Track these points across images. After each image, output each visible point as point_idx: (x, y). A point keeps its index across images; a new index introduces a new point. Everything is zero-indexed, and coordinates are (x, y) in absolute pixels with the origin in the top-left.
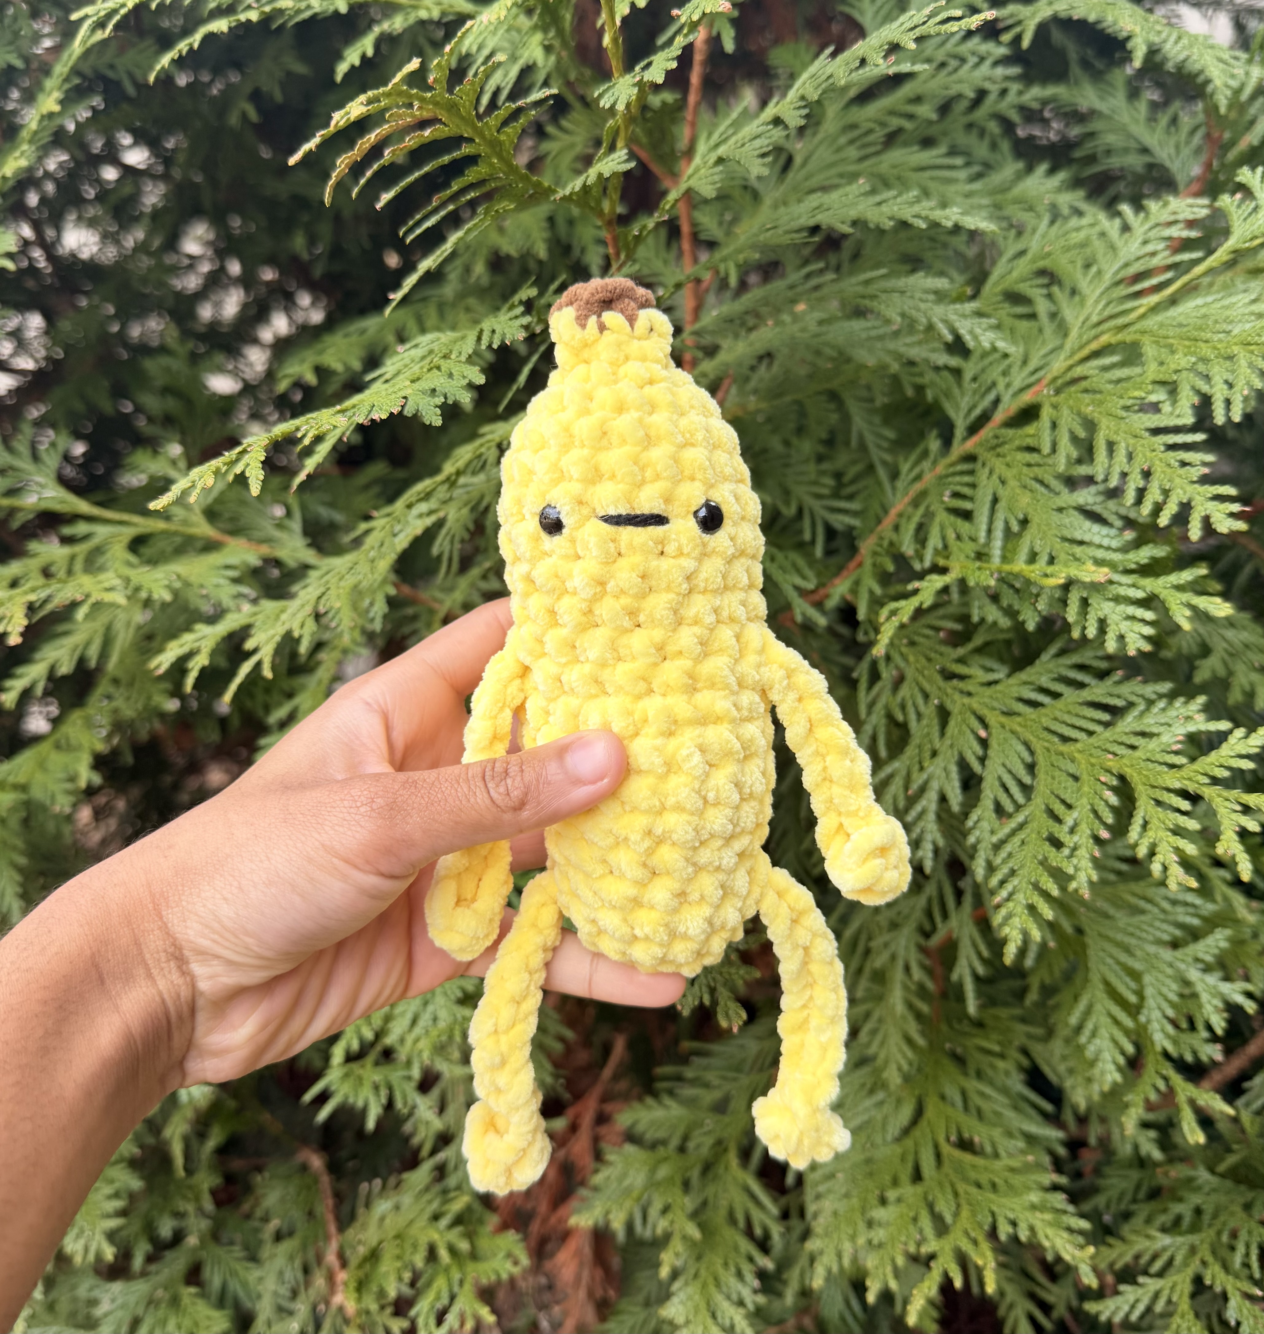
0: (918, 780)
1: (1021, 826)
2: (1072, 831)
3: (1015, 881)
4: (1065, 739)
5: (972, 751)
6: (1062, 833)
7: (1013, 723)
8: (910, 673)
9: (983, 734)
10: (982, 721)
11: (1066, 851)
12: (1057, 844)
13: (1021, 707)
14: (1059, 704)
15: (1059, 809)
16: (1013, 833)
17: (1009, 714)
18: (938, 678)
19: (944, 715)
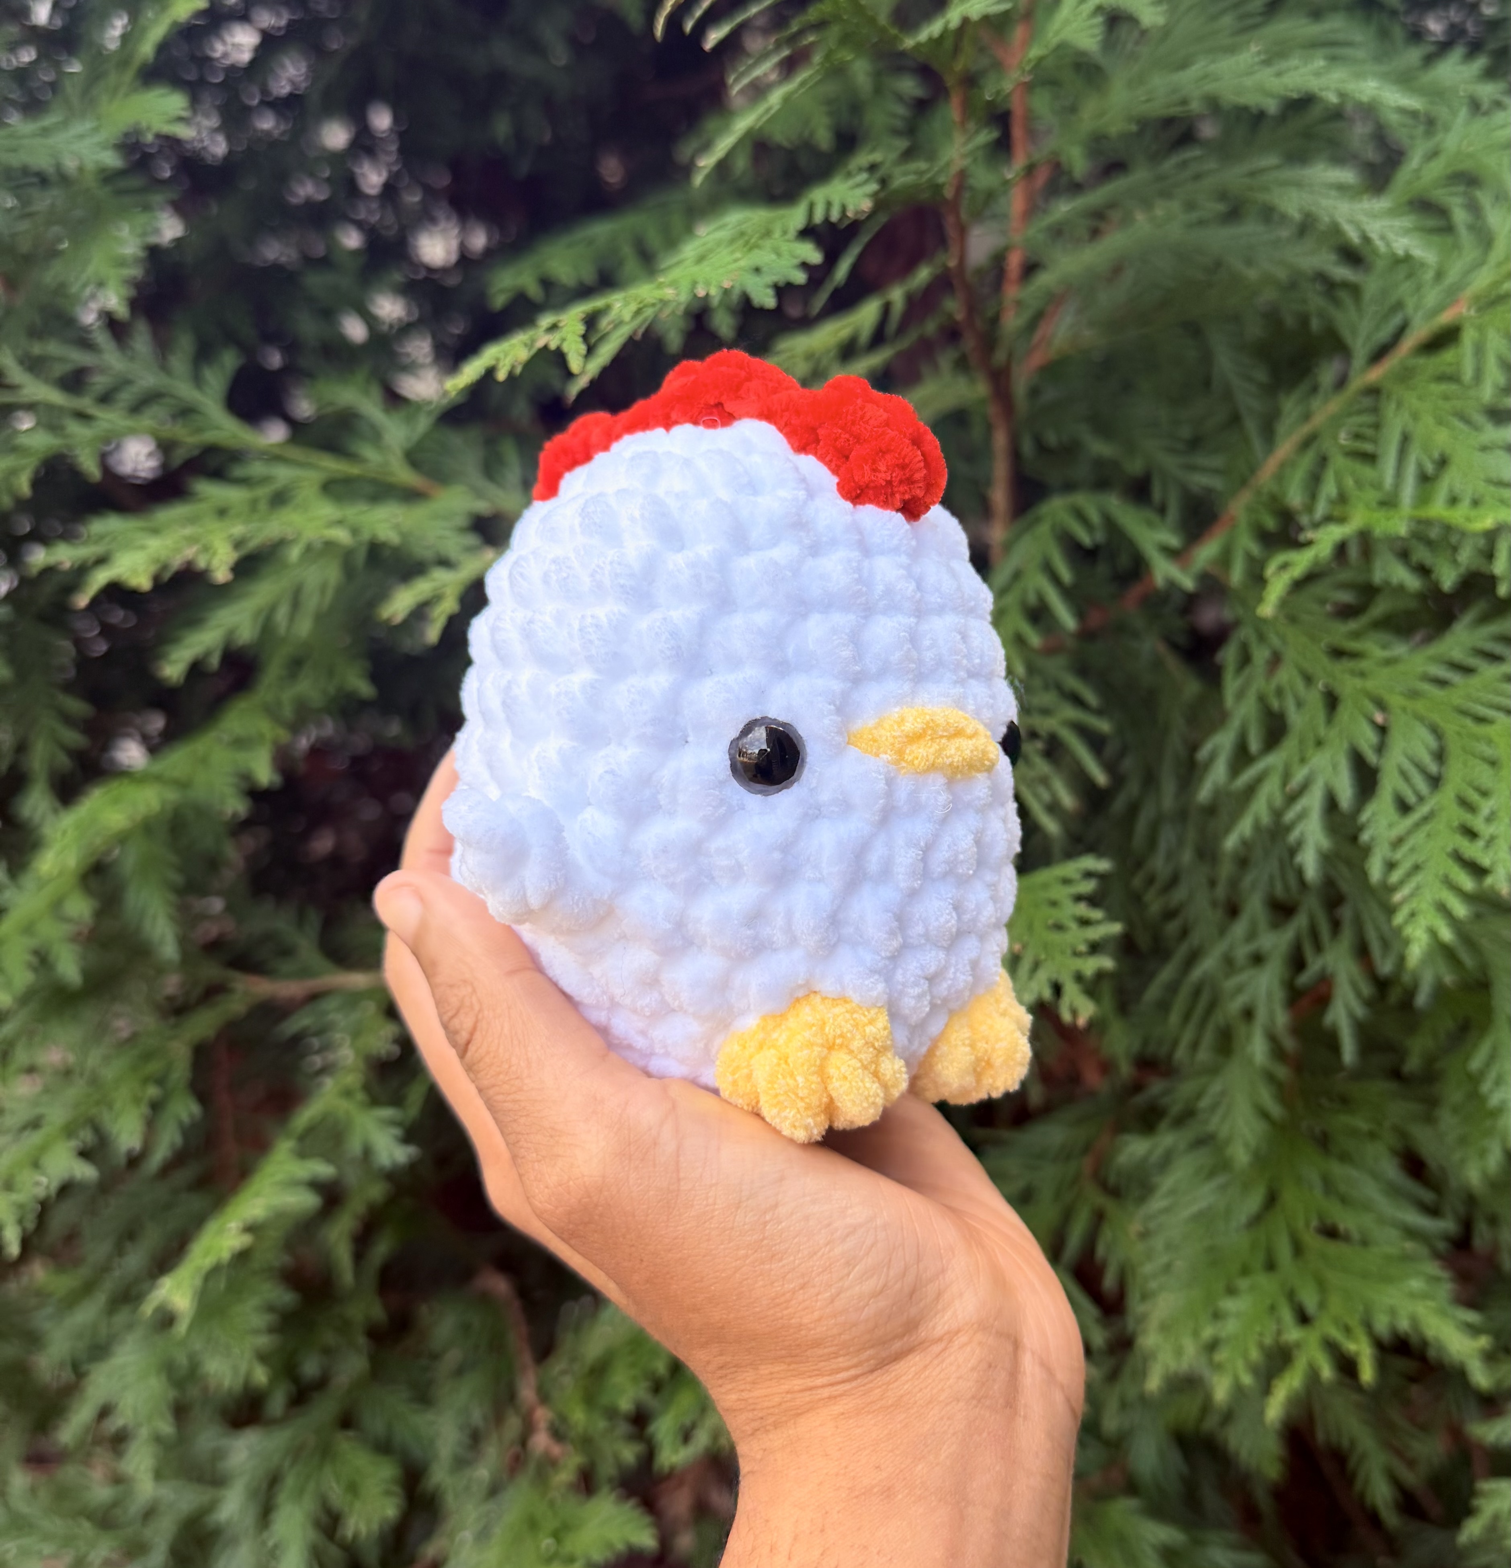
0: (1299, 775)
1: (1426, 819)
2: (1490, 819)
3: (1418, 878)
4: (1481, 720)
5: (1367, 738)
6: (1478, 823)
7: (1420, 706)
8: (1290, 655)
9: (1379, 718)
10: (1381, 705)
11: (1481, 843)
12: (1471, 834)
13: (1426, 687)
14: (1474, 681)
15: (1474, 797)
16: (1417, 825)
17: (1414, 694)
18: (1325, 660)
19: (1332, 701)
